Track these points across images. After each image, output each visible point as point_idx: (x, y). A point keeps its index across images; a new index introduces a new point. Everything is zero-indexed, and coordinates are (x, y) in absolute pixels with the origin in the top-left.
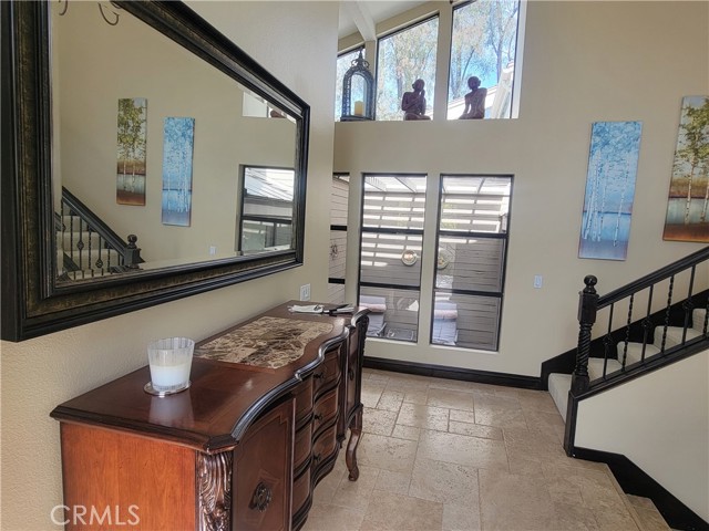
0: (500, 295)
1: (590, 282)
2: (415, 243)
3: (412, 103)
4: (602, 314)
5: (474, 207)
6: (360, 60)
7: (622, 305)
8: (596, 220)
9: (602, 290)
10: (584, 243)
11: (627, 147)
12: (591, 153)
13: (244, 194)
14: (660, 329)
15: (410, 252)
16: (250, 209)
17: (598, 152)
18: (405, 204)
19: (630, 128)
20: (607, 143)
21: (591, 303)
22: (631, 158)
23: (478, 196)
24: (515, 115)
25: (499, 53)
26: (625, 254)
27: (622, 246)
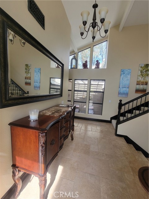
0: (102, 104)
1: (121, 101)
2: (85, 94)
3: (85, 65)
4: (123, 107)
5: (97, 87)
6: (74, 56)
7: (127, 106)
8: (122, 89)
9: (123, 102)
10: (119, 93)
11: (128, 74)
12: (121, 75)
13: (51, 83)
14: (134, 111)
15: (84, 96)
16: (52, 87)
17: (122, 75)
18: (83, 86)
19: (129, 70)
20: (124, 73)
21: (121, 105)
22: (129, 76)
23: (98, 85)
24: (106, 68)
25: (102, 57)
26: (128, 96)
27: (127, 94)
